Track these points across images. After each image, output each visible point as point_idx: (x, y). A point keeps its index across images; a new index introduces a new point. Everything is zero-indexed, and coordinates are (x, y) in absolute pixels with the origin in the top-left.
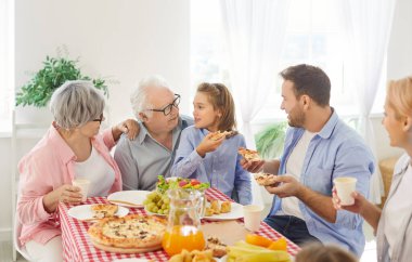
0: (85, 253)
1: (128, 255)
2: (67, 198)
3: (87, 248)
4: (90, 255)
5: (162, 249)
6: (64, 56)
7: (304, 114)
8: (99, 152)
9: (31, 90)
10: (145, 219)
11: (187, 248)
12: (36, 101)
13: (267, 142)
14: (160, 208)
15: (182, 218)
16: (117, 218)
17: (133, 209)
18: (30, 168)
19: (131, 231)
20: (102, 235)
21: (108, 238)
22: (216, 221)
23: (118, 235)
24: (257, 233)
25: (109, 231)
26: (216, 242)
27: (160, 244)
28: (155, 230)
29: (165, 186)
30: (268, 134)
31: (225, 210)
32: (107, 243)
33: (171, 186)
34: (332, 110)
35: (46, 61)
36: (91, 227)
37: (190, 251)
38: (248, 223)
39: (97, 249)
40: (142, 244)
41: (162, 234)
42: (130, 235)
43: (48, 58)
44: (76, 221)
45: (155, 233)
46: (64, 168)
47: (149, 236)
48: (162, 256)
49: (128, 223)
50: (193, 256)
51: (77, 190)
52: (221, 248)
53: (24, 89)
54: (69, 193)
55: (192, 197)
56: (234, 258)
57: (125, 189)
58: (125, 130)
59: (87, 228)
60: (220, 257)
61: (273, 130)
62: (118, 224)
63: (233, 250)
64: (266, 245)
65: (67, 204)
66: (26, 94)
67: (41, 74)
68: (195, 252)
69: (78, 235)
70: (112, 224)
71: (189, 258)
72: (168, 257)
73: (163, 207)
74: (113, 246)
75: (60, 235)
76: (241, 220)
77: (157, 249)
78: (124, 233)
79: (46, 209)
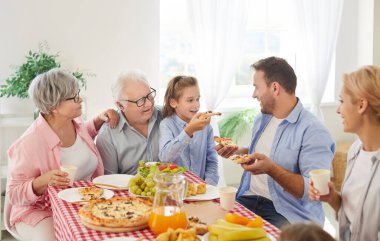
0: (77, 233)
1: (117, 234)
2: (55, 182)
3: (79, 228)
4: (82, 234)
5: (148, 228)
6: (45, 51)
7: (274, 100)
8: (83, 139)
9: (16, 82)
10: (130, 201)
11: (171, 227)
12: (20, 93)
13: (229, 128)
14: (143, 190)
15: (164, 199)
16: (103, 199)
17: (117, 192)
18: (19, 152)
19: (119, 212)
20: (92, 217)
21: (98, 219)
22: (194, 202)
23: (107, 215)
24: (232, 212)
25: (98, 212)
26: (196, 221)
27: (147, 223)
28: (140, 211)
29: (146, 170)
30: (230, 122)
31: (201, 191)
32: (97, 223)
33: (152, 170)
34: (298, 99)
35: (28, 56)
36: (81, 209)
37: (175, 229)
38: (223, 203)
39: (88, 229)
40: (129, 224)
41: (147, 214)
42: (118, 215)
43: (30, 53)
44: (65, 203)
45: (140, 213)
46: (50, 153)
47: (135, 217)
48: (148, 234)
49: (115, 204)
50: (178, 234)
51: (65, 175)
52: (203, 226)
53: (8, 81)
54: (57, 178)
55: (175, 181)
56: (217, 236)
57: (106, 173)
58: (106, 119)
59: (77, 210)
60: (202, 235)
61: (235, 118)
62: (105, 205)
63: (214, 228)
64: (244, 224)
65: (55, 188)
66: (10, 86)
67: (24, 68)
68: (179, 230)
69: (69, 217)
70: (100, 206)
71: (174, 236)
72: (155, 235)
73: (146, 189)
74: (103, 226)
75: (51, 216)
76: (216, 201)
77: (144, 228)
78: (112, 213)
79: (35, 192)
